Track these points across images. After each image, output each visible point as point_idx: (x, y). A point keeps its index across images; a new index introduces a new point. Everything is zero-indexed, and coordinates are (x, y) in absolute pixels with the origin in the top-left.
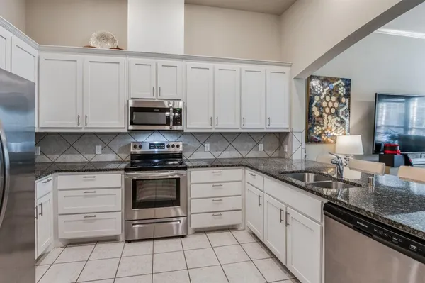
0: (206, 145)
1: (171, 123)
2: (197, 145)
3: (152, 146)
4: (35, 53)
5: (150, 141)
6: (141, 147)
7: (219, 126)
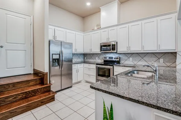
0: (130, 58)
1: (111, 50)
2: (126, 58)
3: (110, 58)
4: (83, 34)
5: (108, 56)
6: (106, 58)
7: (131, 50)
